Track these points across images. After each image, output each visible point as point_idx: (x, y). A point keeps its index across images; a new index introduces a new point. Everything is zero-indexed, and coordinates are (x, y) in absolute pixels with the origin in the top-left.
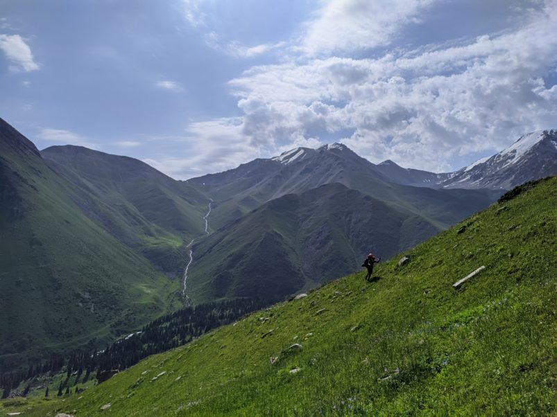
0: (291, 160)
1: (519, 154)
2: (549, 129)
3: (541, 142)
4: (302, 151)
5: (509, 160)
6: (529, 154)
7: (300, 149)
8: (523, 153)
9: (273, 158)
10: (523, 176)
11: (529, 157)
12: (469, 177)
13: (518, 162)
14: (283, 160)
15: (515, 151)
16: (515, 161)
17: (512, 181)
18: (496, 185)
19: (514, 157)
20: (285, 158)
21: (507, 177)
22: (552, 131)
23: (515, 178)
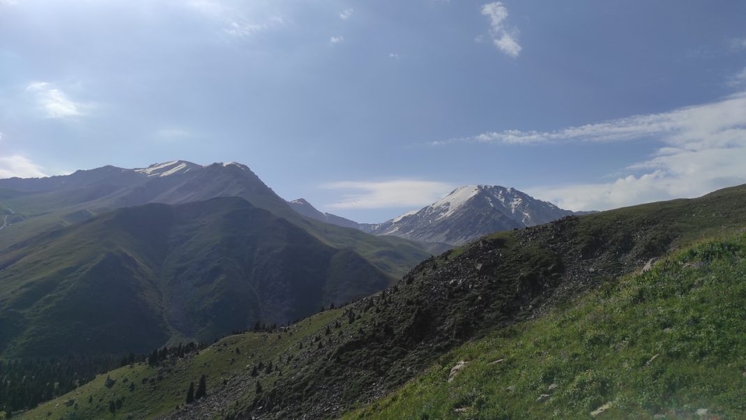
0: (165, 174)
1: (453, 207)
2: (483, 184)
3: (476, 196)
4: (184, 165)
5: (442, 214)
6: (464, 207)
7: (180, 162)
8: (457, 206)
9: (136, 169)
10: (459, 230)
11: (464, 211)
12: (397, 229)
13: (452, 215)
14: (151, 173)
15: (448, 204)
16: (448, 214)
17: (446, 235)
18: (429, 238)
19: (447, 210)
20: (154, 172)
21: (442, 230)
22: (486, 187)
23: (450, 232)
